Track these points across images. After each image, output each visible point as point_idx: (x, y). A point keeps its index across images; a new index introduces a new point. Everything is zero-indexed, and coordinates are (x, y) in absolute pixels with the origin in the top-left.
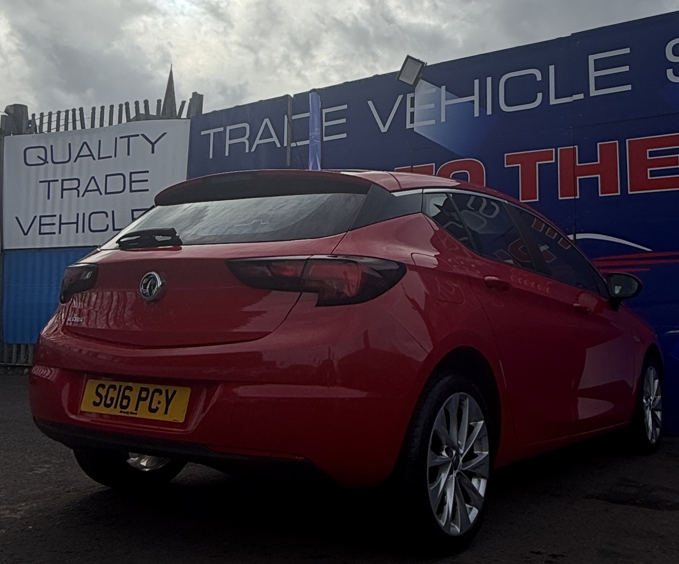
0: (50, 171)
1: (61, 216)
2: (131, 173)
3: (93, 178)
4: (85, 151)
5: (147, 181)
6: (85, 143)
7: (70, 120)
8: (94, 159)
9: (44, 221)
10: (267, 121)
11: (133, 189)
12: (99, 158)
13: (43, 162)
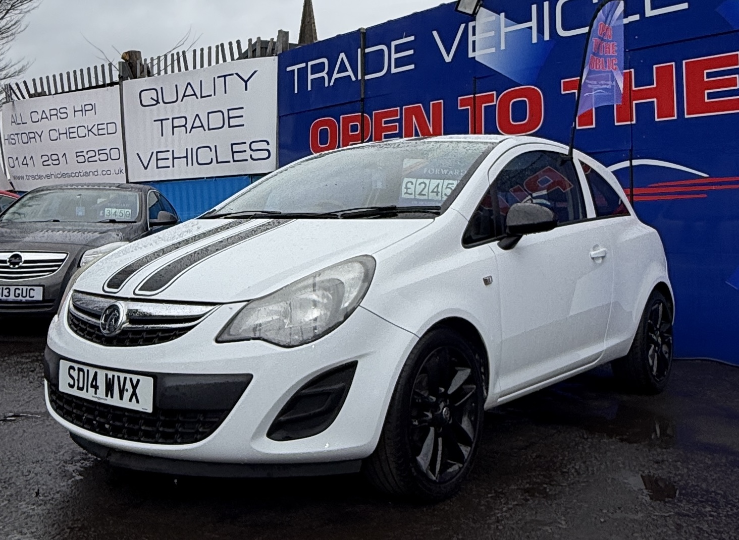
0: (161, 111)
1: (173, 151)
2: (229, 110)
3: (197, 115)
4: (189, 91)
5: (242, 116)
6: (189, 84)
7: (176, 62)
8: (197, 98)
9: (161, 156)
10: (342, 55)
11: (231, 124)
12: (202, 97)
13: (155, 103)
